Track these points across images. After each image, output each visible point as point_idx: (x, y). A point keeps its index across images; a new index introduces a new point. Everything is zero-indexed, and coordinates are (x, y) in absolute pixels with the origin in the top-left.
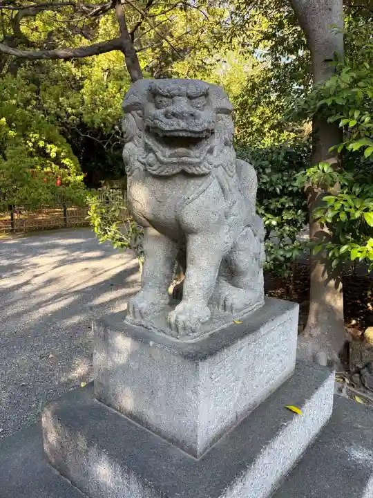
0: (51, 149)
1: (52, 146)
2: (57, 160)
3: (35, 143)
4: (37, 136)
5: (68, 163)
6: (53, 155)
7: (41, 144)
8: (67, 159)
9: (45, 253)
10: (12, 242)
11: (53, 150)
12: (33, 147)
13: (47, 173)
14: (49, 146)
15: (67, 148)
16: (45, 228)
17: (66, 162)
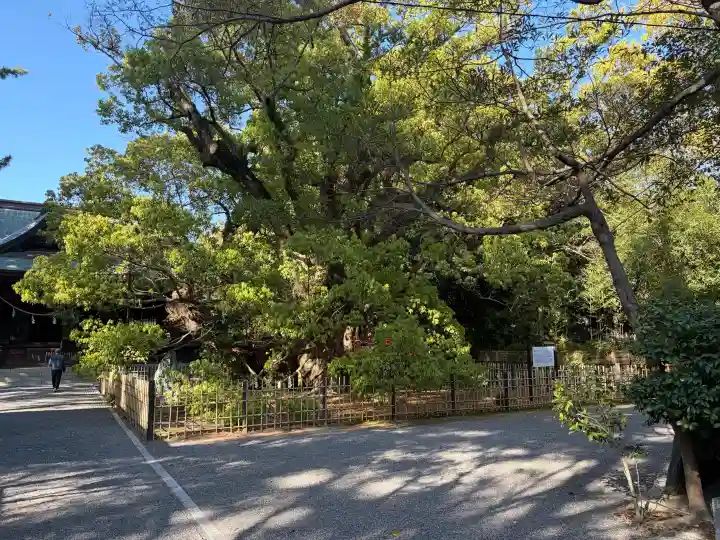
0: (433, 314)
1: (434, 311)
2: (440, 329)
3: (416, 310)
4: (418, 301)
5: (452, 331)
6: (436, 322)
7: (423, 309)
8: (451, 327)
9: (453, 447)
10: (400, 432)
11: (435, 317)
12: (413, 314)
13: (431, 345)
14: (430, 312)
15: (451, 313)
16: (430, 416)
17: (450, 329)
